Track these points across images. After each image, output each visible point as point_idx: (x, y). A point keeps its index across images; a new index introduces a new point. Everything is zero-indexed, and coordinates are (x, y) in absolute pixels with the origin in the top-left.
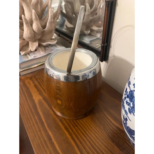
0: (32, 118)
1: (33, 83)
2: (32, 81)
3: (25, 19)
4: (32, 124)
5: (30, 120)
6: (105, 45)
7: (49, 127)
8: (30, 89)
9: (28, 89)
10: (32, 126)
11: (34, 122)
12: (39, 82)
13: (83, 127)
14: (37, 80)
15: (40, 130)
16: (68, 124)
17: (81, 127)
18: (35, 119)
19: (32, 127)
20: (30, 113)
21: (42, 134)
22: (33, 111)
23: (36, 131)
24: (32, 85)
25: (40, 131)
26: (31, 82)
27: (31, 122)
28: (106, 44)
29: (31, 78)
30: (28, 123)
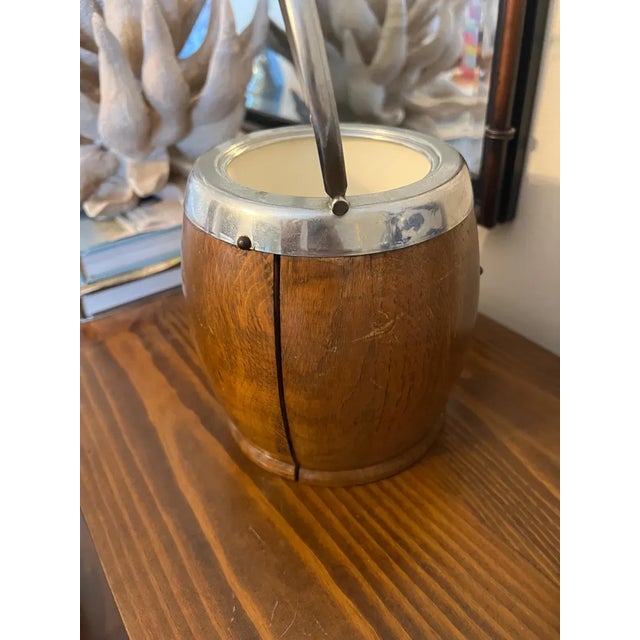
0: (146, 521)
1: (148, 346)
2: (142, 336)
3: (108, 34)
4: (144, 558)
5: (133, 533)
6: (505, 132)
7: (240, 571)
8: (134, 377)
9: (120, 377)
10: (146, 565)
11: (157, 546)
12: (175, 344)
13: (434, 565)
14: (165, 332)
15: (194, 592)
16: (348, 550)
17: (424, 566)
18: (163, 531)
19: (144, 575)
20: (135, 497)
21: (201, 616)
22: (151, 489)
23: (170, 596)
24: (143, 355)
25: (192, 597)
26: (137, 344)
27: (139, 546)
28: (513, 130)
29: (135, 327)
30: (121, 555)
